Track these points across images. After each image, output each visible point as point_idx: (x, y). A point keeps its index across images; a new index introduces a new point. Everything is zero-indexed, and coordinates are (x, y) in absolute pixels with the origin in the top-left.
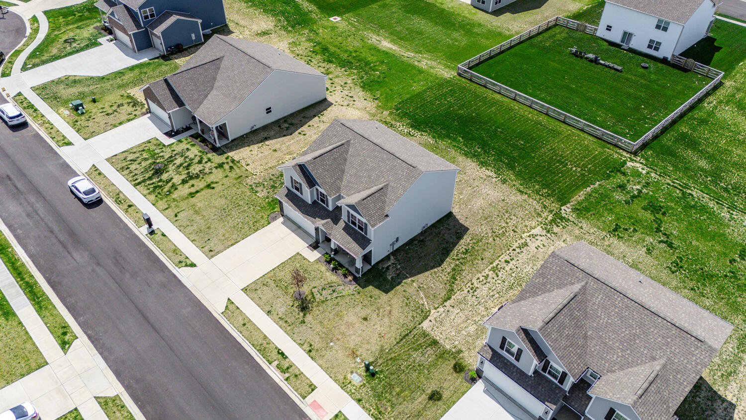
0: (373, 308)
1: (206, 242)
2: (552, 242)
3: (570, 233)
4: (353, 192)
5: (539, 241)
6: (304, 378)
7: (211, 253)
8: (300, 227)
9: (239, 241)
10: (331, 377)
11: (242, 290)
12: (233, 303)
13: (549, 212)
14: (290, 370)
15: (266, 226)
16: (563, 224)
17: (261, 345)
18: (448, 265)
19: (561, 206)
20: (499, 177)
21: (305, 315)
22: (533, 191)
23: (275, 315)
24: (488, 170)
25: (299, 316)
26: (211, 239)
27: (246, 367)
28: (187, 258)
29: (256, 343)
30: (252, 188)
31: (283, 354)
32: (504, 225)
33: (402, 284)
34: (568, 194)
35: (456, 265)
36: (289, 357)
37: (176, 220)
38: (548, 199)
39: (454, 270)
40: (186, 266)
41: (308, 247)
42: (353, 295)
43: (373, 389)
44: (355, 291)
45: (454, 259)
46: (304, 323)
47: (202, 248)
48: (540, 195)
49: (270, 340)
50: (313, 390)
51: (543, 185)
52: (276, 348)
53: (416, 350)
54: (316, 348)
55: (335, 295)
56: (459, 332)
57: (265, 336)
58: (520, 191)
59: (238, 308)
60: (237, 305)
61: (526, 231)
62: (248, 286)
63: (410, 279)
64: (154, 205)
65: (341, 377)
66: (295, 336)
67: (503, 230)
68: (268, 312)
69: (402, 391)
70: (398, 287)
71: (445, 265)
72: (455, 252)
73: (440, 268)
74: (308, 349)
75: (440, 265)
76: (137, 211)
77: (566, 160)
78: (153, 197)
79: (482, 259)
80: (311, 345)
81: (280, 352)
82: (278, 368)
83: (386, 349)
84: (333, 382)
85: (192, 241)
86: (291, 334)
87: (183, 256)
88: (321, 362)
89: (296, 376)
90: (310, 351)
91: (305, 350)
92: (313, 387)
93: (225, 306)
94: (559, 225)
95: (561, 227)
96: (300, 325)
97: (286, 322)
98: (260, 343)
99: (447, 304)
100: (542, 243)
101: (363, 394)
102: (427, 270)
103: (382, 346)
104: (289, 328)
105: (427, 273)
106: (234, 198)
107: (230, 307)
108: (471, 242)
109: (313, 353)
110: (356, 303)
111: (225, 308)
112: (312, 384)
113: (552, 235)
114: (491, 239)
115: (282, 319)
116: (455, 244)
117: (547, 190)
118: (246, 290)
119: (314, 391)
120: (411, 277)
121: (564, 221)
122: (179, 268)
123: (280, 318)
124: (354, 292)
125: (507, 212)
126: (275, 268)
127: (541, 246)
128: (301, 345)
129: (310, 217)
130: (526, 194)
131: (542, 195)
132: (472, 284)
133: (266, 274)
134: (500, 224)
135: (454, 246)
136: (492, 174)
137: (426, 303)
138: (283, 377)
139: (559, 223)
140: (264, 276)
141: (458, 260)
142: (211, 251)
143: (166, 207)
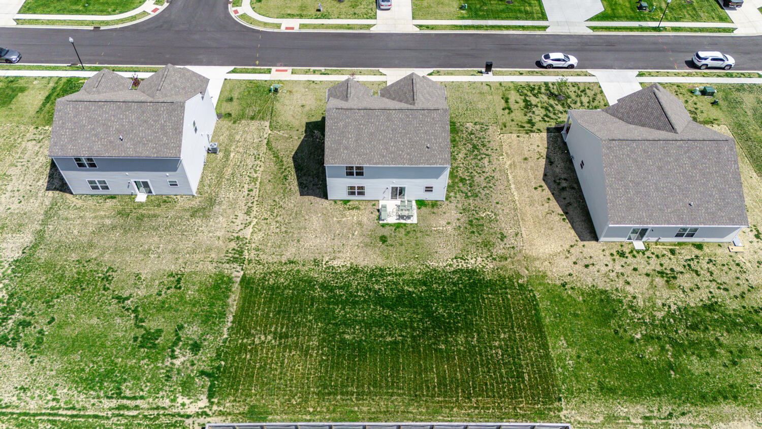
0: (305, 113)
1: (445, 85)
2: (228, 229)
3: (219, 250)
5: (240, 224)
6: (302, 73)
10: (290, 80)
13: (251, 260)
14: (312, 72)
16: (230, 255)
18: (289, 162)
19: (244, 274)
20: (325, 264)
22: (281, 271)
24: (343, 266)
27: (334, 63)
28: (440, 75)
30: (482, 124)
31: (325, 74)
32: (279, 219)
33: (304, 133)
34: (246, 295)
35: (283, 165)
36: (320, 75)
38: (261, 274)
39: (282, 161)
43: (264, 87)
45: (289, 167)
47: (441, 83)
48: (273, 272)
50: (292, 73)
51: (278, 288)
52: (331, 74)
53: (260, 111)
54: (312, 84)
56: (244, 132)
57: (343, 75)
58: (291, 262)
59: (375, 75)
61: (256, 226)
62: (386, 84)
66: (330, 82)
67: (275, 214)
70: (304, 129)
71: (291, 160)
72: (293, 172)
73: (292, 156)
74: (316, 82)
75: (293, 158)
77: (280, 344)
79: (269, 181)
80: (316, 84)
81: (327, 74)
82: (320, 70)
83: (277, 103)
84: (286, 80)
85: (453, 82)
86: (332, 82)
87: (443, 74)
88: (302, 82)
89: (307, 72)
90: (313, 82)
94: (233, 252)
95: (230, 251)
99: (266, 141)
100: (236, 224)
102: (298, 149)
103: (280, 102)
105: (296, 148)
108: (289, 188)
109: (311, 82)
111: (381, 72)
112: (295, 74)
113: (233, 238)
114: (277, 200)
116: (298, 178)
117: (270, 283)
118: (384, 82)
120: (303, 139)
121: (232, 259)
122: (433, 70)
125: (286, 232)
127: (234, 220)
128: (321, 81)
130: (285, 264)
131: (270, 274)
132: (261, 161)
134: (282, 217)
135: (297, 176)
136: (335, 263)
137: (279, 133)
138: (312, 69)
139: (235, 254)
141: (285, 169)
143: (503, 85)
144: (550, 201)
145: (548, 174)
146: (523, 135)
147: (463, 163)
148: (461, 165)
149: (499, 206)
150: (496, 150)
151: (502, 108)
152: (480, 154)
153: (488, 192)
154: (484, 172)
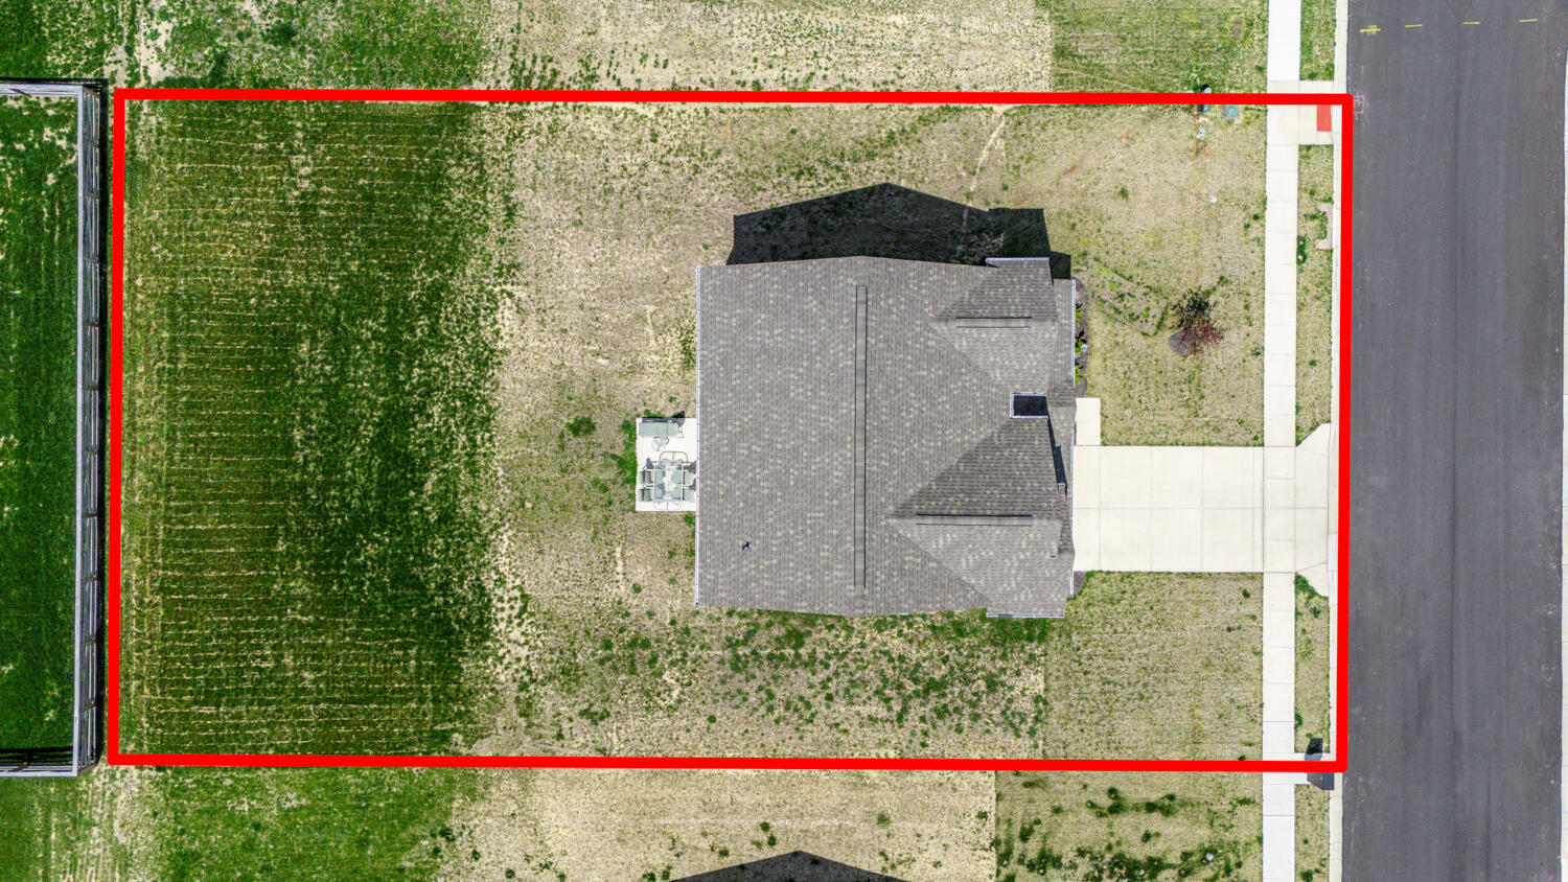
0: (1090, 202)
1: (1239, 628)
2: (621, 50)
3: (554, 40)
5: (639, 76)
6: (1305, 178)
7: (1249, 586)
9: (1179, 574)
10: (1266, 143)
11: (1262, 445)
12: (1298, 428)
13: (524, 118)
14: (1312, 211)
16: (538, 69)
17: (1318, 298)
18: (873, 174)
20: (503, 291)
21: (1208, 293)
22: (485, 191)
23: (1253, 338)
24: (497, 332)
25: (1221, 299)
26: (1225, 627)
27: (1368, 279)
28: (1298, 614)
29: (1323, 310)
30: (1037, 720)
31: (1301, 250)
32: (655, 169)
33: (993, 206)
34: (418, 120)
35: (856, 160)
36: (1295, 235)
37: (1250, 745)
38: (480, 147)
39: (872, 156)
40: (1313, 593)
42: (1097, 260)
43: (1226, 68)
44: (1086, 264)
45: (846, 177)
46: (1222, 278)
47: (1254, 617)
48: (483, 172)
49: (1298, 295)
50: (1309, 148)
51: (436, 189)
52: (1300, 271)
53: (1102, 68)
54: (1244, 214)
55: (1127, 287)
56: (1002, 38)
57: (1299, 309)
58: (511, 213)
59: (1298, 408)
60: (1294, 418)
61: (630, 117)
62: (1247, 445)
63: (970, 204)
64: (1260, 840)
65: (1252, 130)
66: (1255, 269)
67: (670, 158)
68: (1258, 354)
69: (1191, 26)
70: (1011, 206)
71: (876, 179)
72: (825, 191)
73: (893, 180)
74: (1255, 224)
75: (886, 185)
76: (1302, 847)
77: (290, 208)
80: (1247, 226)
81: (1301, 257)
82: (1326, 233)
83: (1143, 113)
84: (1269, 133)
85: (1259, 654)
86: (1259, 276)
87: (1302, 625)
88: (1257, 182)
89: (1312, 193)
90: (1256, 217)
91: (1263, 226)
92: (1304, 152)
93: (1314, 433)
94: (548, 73)
95: (550, 66)
96: (1232, 279)
97: (1247, 307)
98: (1318, 303)
100: (639, 67)
101: (1246, 73)
102: (921, 195)
103: (1144, 121)
104: (1252, 291)
105: (927, 190)
106: (1096, 717)
107: (1307, 424)
108: (768, 185)
109: (1254, 210)
110: (1109, 238)
111: (1318, 429)
112: (1302, 157)
113: (594, 64)
114: (722, 160)
115: (1248, 318)
116: (804, 208)
117: (452, 170)
118: (1256, 438)
119: (1308, 143)
120: (964, 207)
121: (526, 73)
122: (1326, 599)
123: (1251, 325)
124: (1091, 262)
125: (610, 191)
126: (1172, 444)
127: (651, 61)
128: (1260, 241)
129: (1065, 463)
130: (507, 199)
131: (480, 167)
133: (1198, 444)
134: (661, 176)
135: (812, 203)
136: (506, 316)
137: (994, 135)
138: (1331, 209)
139: (542, 78)
140: (1204, 444)
141: (838, 169)
142: (1246, 595)
143: (1241, 810)
144: (715, 856)
145: (819, 869)
146: (989, 829)
147: (863, 646)
148: (855, 641)
149: (702, 722)
150: (924, 745)
151: (1117, 787)
152: (906, 700)
153: (752, 699)
154: (829, 698)
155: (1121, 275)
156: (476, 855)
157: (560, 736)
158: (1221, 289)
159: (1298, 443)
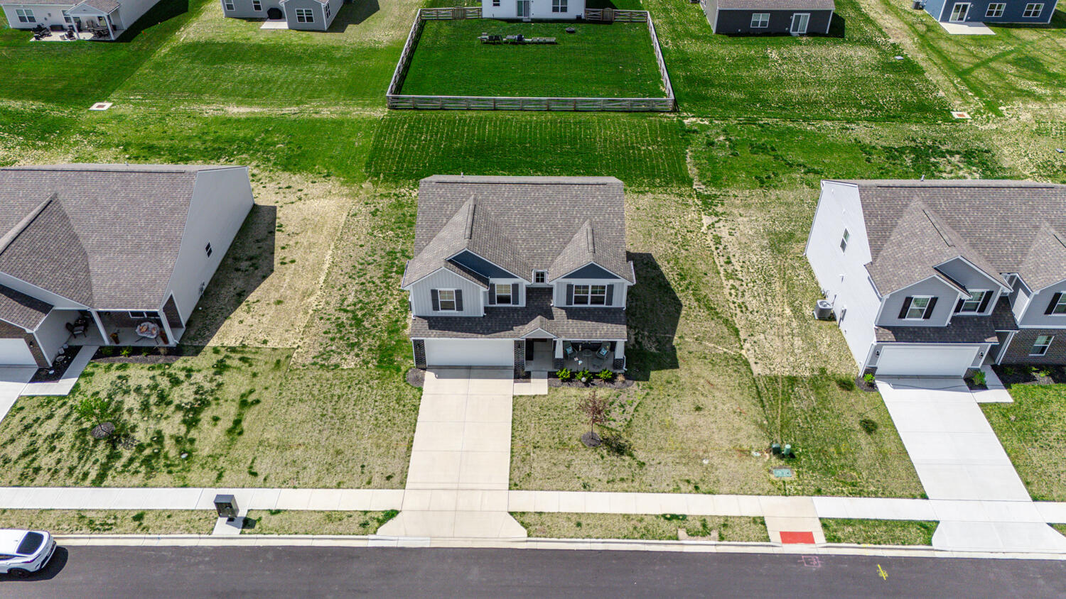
0: (688, 392)
1: (363, 473)
2: (734, 223)
3: (735, 206)
4: (550, 259)
5: (722, 228)
6: (737, 521)
7: (396, 480)
8: (469, 368)
9: (413, 437)
10: (759, 495)
11: (510, 489)
12: (524, 513)
13: (690, 198)
14: (710, 525)
15: (421, 395)
16: (717, 201)
17: (635, 528)
18: (687, 300)
19: (692, 186)
21: (631, 455)
22: (649, 187)
23: (597, 484)
25: (627, 463)
26: (365, 464)
27: (657, 568)
28: (366, 512)
29: (626, 532)
30: (323, 365)
31: (674, 517)
32: (673, 231)
33: (677, 347)
35: (694, 295)
36: (687, 513)
37: (265, 479)
38: (672, 187)
39: (698, 300)
40: (381, 522)
41: (515, 382)
42: (648, 394)
43: (813, 469)
44: (644, 389)
45: (683, 291)
46: (644, 464)
47: (369, 483)
48: (660, 187)
49: (636, 515)
50: (763, 523)
51: (648, 176)
52: (657, 516)
53: (789, 399)
54: (697, 480)
55: (630, 410)
56: (792, 354)
57: (624, 515)
59: (540, 513)
60: (532, 510)
61: (699, 225)
62: (510, 479)
63: (675, 338)
64: (185, 486)
65: (768, 486)
66: (655, 486)
67: (679, 236)
68: (585, 487)
69: (838, 448)
70: (679, 354)
71: (684, 301)
72: (673, 283)
73: (684, 308)
74: (691, 487)
75: (681, 305)
76: (165, 515)
77: (632, 145)
78: (163, 477)
79: (706, 274)
80: (688, 482)
81: (668, 516)
82: (692, 535)
83: (762, 421)
84: (768, 497)
85: (339, 486)
86: (650, 489)
87: (355, 515)
88: (726, 489)
89: (725, 525)
90: (697, 488)
91: (690, 492)
92: (759, 521)
93: (519, 525)
94: (715, 204)
95: (720, 205)
96: (644, 470)
97: (622, 480)
98: (631, 529)
99: (743, 335)
100: (727, 228)
101: (813, 483)
102: (678, 318)
103: (756, 422)
104: (636, 484)
105: (681, 321)
106: (316, 393)
107: (527, 520)
108: (671, 265)
109: (703, 487)
110: (665, 400)
111: (522, 528)
112: (754, 518)
113: (723, 216)
114: (683, 251)
115: (613, 481)
116: (661, 275)
117: (659, 179)
118: (516, 485)
119: (767, 523)
120: (674, 334)
121: (713, 198)
122: (375, 533)
123: (608, 482)
124: (646, 391)
125: (657, 218)
126: (513, 434)
127: (732, 231)
128: (677, 490)
129: (502, 333)
130: (647, 192)
131: (662, 186)
132: (734, 303)
133: (512, 449)
134: (669, 233)
135: (664, 278)
137: (725, 350)
138: (714, 539)
139: (712, 202)
140: (512, 452)
141: (687, 288)
142: (389, 478)
144: (283, 245)
145: (259, 278)
146: (254, 344)
147: (392, 295)
148: (395, 292)
149: (362, 243)
150: (321, 319)
152: (353, 312)
153: (369, 258)
154: (363, 284)
155: (638, 406)
156: (313, 182)
157: (367, 204)
158: (635, 463)
159: (511, 513)
